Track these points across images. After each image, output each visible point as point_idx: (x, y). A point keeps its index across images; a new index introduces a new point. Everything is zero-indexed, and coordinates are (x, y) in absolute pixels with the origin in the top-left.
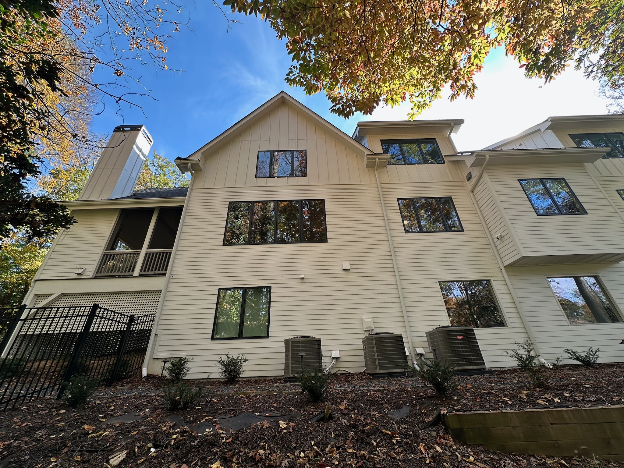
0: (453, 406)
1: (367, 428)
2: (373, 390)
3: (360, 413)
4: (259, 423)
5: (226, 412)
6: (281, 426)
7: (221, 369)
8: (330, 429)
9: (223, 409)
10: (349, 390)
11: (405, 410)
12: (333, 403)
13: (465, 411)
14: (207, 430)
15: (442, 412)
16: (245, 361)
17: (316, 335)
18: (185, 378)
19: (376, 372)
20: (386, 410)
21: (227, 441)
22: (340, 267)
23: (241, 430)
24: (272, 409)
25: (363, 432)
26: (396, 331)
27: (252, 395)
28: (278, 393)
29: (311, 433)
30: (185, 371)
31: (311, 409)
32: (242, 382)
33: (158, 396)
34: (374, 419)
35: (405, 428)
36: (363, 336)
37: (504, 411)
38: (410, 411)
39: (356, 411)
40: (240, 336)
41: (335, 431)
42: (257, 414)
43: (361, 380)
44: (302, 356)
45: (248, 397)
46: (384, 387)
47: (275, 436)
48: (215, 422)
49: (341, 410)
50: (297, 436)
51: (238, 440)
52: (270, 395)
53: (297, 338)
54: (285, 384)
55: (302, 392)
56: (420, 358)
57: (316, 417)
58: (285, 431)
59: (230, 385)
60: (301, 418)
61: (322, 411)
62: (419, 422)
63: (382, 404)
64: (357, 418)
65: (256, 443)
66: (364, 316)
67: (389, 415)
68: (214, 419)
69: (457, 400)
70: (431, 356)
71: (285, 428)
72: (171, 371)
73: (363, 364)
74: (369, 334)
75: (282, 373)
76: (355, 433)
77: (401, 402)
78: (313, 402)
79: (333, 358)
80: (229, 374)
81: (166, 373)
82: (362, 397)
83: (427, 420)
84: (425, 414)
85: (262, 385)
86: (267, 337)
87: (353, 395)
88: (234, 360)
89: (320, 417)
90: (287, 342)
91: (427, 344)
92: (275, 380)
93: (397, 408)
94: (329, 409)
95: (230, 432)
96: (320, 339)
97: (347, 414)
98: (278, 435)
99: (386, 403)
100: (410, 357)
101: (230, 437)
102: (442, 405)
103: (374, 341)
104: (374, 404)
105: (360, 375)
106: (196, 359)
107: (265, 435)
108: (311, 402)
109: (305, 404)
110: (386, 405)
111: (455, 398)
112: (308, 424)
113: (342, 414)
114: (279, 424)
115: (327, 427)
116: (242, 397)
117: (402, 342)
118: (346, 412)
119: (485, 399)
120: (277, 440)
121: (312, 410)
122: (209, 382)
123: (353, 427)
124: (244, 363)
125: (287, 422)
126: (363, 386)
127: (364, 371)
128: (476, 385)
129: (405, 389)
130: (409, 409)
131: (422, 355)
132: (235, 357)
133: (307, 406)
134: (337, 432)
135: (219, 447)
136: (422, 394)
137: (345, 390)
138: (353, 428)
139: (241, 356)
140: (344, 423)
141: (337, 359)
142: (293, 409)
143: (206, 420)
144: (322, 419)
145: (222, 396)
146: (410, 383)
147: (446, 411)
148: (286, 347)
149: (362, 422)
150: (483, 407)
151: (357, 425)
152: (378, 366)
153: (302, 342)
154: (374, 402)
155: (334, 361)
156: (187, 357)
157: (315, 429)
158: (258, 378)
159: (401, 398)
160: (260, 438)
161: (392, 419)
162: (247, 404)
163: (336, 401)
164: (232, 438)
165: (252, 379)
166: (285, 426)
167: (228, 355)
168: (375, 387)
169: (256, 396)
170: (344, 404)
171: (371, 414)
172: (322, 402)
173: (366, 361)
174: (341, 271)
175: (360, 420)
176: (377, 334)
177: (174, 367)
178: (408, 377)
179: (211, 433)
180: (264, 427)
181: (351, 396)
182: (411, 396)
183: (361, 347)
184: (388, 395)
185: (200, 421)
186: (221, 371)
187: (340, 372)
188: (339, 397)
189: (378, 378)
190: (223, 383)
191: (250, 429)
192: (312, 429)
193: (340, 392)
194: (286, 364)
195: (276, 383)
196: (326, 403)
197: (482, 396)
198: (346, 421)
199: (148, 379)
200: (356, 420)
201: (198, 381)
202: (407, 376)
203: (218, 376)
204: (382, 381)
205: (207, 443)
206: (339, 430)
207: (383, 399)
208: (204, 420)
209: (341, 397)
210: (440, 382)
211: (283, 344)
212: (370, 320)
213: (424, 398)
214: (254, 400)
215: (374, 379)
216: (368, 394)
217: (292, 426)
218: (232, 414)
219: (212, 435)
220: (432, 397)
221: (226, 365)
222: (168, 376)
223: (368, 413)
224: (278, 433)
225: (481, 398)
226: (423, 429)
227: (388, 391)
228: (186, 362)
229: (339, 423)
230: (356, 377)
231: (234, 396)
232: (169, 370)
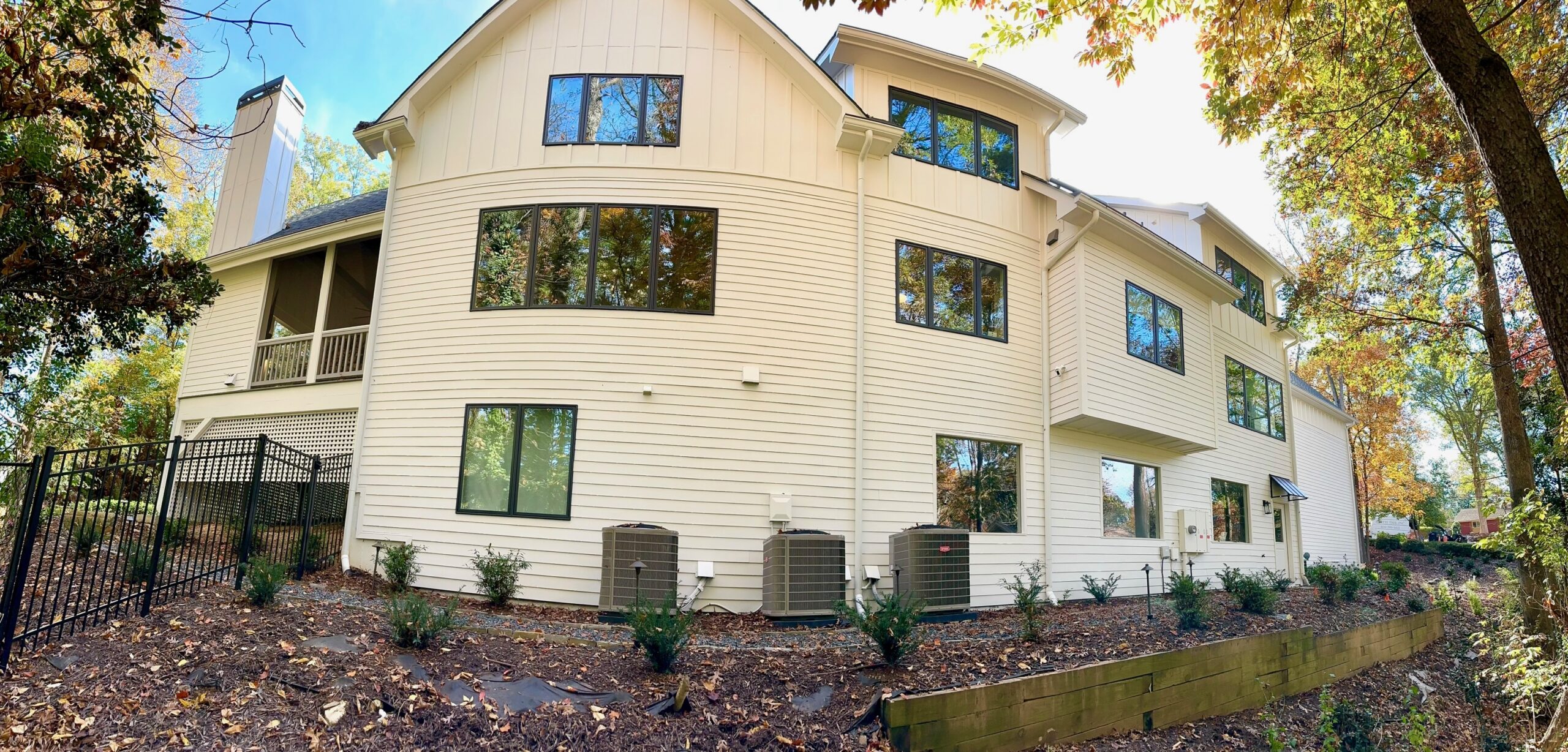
0: (903, 683)
1: (752, 732)
2: (772, 653)
3: (742, 701)
4: (554, 703)
5: (496, 670)
6: (595, 716)
7: (476, 576)
8: (683, 731)
9: (490, 662)
10: (726, 650)
11: (824, 695)
12: (692, 678)
13: (919, 692)
14: (465, 698)
15: (884, 696)
16: (524, 565)
17: (667, 522)
18: (413, 585)
19: (783, 614)
20: (790, 694)
21: (503, 729)
22: (737, 376)
23: (524, 710)
24: (579, 676)
25: (743, 740)
26: (833, 529)
27: (540, 641)
28: (588, 643)
29: (648, 737)
30: (413, 570)
31: (650, 686)
32: (518, 610)
33: (377, 613)
34: (766, 714)
35: (818, 731)
36: (767, 535)
37: (972, 687)
38: (832, 696)
39: (735, 697)
40: (512, 512)
41: (693, 735)
42: (551, 683)
43: (752, 630)
44: (638, 569)
45: (533, 644)
46: (792, 647)
47: (583, 736)
48: (478, 686)
49: (707, 692)
50: (623, 740)
51: (521, 732)
52: (573, 646)
53: (628, 526)
54: (601, 626)
55: (634, 647)
56: (870, 588)
57: (660, 705)
58: (601, 727)
59: (496, 612)
60: (631, 703)
61: (673, 692)
62: (843, 719)
63: (784, 682)
64: (736, 711)
65: (552, 743)
66: (774, 490)
67: (793, 706)
68: (476, 680)
69: (913, 671)
70: (890, 583)
71: (601, 722)
72: (389, 566)
73: (759, 595)
74: (780, 532)
75: (594, 600)
76: (729, 741)
77: (819, 679)
78: (656, 671)
79: (701, 578)
80: (493, 589)
81: (382, 571)
82: (748, 666)
83: (857, 714)
84: (856, 701)
85: (557, 622)
86: (567, 517)
87: (733, 662)
88: (502, 560)
89: (667, 705)
90: (607, 533)
91: (886, 560)
92: (581, 613)
93: (810, 690)
94: (685, 690)
95: (505, 712)
96: (677, 533)
97: (718, 701)
98: (589, 733)
99: (792, 680)
100: (850, 586)
101: (506, 722)
102: (886, 683)
103: (787, 548)
104: (770, 682)
105: (751, 619)
106: (431, 548)
107: (567, 731)
108: (650, 670)
109: (640, 674)
110: (790, 686)
111: (910, 668)
112: (645, 717)
113: (708, 702)
114: (590, 710)
115: (679, 728)
116: (521, 642)
117: (842, 552)
118: (715, 697)
119: (954, 667)
120: (587, 743)
121: (653, 689)
122: (457, 600)
123: (728, 729)
124: (522, 571)
125: (605, 709)
126: (752, 643)
127: (759, 611)
128: (947, 642)
129: (831, 652)
130: (831, 692)
131: (874, 581)
132: (504, 554)
133: (644, 679)
134: (696, 739)
135: (488, 737)
136: (858, 662)
137: (717, 651)
138: (725, 731)
139: (515, 553)
140: (711, 720)
141: (708, 579)
142: (616, 681)
143: (462, 677)
144: (670, 710)
145: (484, 634)
146: (842, 638)
147: (890, 695)
148: (606, 545)
149: (744, 719)
150: (947, 684)
151: (734, 725)
152: (787, 601)
153: (639, 537)
154: (770, 678)
155: (701, 585)
156: (415, 544)
157: (655, 730)
158: (548, 606)
159: (820, 671)
160: (558, 735)
161: (797, 713)
162: (532, 658)
163: (700, 673)
164: (510, 724)
165: (537, 605)
166: (602, 716)
167: (491, 550)
168: (775, 645)
169: (547, 643)
170: (714, 681)
171: (761, 704)
172: (673, 672)
173: (764, 589)
174: (739, 386)
175: (740, 715)
176: (795, 532)
177: (393, 560)
178: (840, 626)
179: (473, 706)
180: (564, 713)
181: (729, 663)
182: (839, 665)
183: (760, 558)
184: (798, 664)
185: (452, 678)
186: (477, 580)
187: (711, 610)
188: (706, 665)
189: (784, 626)
190: (484, 605)
191: (540, 712)
192: (650, 729)
193: (709, 655)
194: (605, 581)
195: (583, 621)
196: (680, 676)
197: (949, 660)
198: (714, 717)
199: (352, 575)
200: (734, 716)
201: (435, 593)
202: (840, 624)
203: (474, 589)
204: (790, 634)
205: (468, 726)
206: (699, 736)
207: (786, 671)
208: (458, 677)
209: (710, 665)
210: (892, 638)
211: (599, 538)
212: (786, 500)
213: (860, 670)
214: (544, 653)
215: (775, 628)
216: (762, 661)
217: (614, 719)
218: (506, 675)
219: (473, 710)
220: (875, 667)
221: (487, 569)
222: (384, 576)
223: (757, 702)
224: (589, 730)
225: (949, 665)
226: (847, 732)
227: (799, 655)
228: (413, 552)
229: (702, 721)
230: (742, 622)
231: (505, 637)
232: (385, 564)
